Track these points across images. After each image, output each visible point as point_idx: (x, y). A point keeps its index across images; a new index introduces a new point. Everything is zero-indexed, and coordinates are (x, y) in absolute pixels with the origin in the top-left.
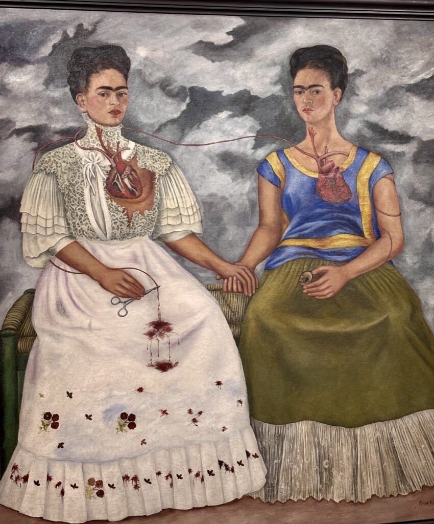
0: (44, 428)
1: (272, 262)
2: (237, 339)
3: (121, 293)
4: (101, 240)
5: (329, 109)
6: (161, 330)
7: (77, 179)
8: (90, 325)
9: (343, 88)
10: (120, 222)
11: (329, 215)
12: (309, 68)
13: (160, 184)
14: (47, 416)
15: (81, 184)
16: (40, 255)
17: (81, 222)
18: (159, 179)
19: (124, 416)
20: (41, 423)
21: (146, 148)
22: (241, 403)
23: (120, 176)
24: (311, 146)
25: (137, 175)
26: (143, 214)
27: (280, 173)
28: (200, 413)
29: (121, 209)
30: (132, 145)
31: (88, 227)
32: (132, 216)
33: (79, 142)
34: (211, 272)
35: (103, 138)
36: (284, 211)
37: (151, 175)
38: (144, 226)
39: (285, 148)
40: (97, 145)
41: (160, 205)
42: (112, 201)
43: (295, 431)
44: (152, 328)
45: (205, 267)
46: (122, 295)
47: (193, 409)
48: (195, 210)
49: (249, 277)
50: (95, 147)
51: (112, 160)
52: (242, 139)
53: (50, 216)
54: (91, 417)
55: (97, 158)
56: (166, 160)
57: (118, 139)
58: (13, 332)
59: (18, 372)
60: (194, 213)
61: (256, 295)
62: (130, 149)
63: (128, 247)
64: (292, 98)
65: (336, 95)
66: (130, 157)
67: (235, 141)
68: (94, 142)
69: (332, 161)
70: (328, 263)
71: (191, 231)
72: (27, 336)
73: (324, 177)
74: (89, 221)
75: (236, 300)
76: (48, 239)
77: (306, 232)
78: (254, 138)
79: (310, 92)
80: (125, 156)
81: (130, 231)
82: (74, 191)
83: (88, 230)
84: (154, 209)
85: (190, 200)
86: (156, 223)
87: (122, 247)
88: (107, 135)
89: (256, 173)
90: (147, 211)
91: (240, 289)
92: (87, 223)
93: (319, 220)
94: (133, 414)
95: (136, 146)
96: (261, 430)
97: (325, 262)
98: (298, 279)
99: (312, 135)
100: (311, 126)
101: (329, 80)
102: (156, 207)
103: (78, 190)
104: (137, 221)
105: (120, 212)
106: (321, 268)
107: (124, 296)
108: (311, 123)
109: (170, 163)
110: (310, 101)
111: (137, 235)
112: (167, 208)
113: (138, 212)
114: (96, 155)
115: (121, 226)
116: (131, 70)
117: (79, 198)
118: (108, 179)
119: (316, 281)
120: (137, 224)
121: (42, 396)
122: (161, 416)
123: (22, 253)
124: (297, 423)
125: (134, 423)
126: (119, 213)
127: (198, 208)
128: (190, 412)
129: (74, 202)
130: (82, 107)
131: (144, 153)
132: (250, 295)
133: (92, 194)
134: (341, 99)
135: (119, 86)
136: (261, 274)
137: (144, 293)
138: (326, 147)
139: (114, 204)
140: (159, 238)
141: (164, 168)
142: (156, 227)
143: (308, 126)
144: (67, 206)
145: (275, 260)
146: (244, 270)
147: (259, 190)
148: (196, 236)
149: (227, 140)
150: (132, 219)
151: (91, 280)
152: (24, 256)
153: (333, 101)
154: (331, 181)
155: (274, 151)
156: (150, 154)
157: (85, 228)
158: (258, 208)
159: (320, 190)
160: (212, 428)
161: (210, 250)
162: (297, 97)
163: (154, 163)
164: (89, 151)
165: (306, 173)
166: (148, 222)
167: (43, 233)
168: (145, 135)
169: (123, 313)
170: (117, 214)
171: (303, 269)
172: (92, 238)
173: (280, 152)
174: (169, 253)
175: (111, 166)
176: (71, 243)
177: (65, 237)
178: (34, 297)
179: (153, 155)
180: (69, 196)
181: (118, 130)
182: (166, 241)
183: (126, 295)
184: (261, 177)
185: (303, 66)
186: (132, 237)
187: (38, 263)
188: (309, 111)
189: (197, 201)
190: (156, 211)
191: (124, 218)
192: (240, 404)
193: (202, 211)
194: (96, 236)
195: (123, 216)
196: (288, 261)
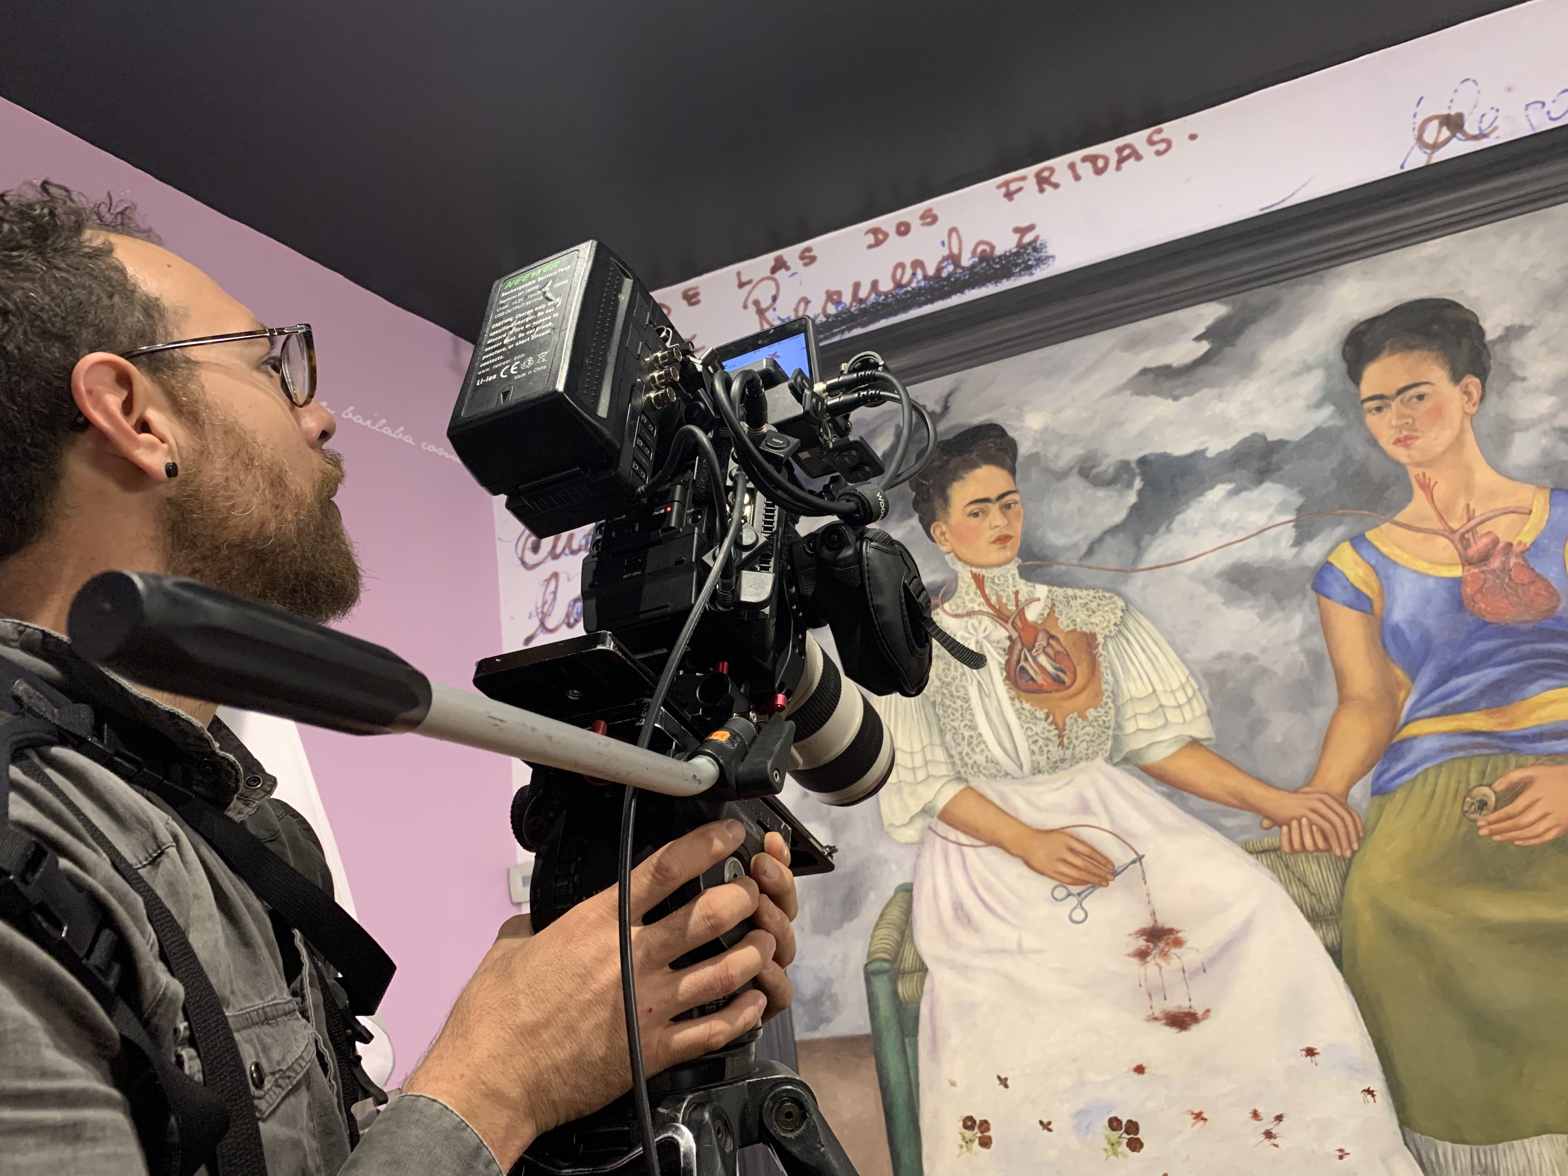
0: (967, 1147)
1: (1387, 776)
2: (1336, 953)
3: (1071, 877)
4: (1013, 778)
5: (1456, 424)
6: (1161, 945)
7: (953, 672)
8: (1020, 945)
9: (1482, 374)
10: (1043, 738)
11: (1511, 653)
12: (1389, 355)
13: (1108, 654)
14: (969, 1123)
15: (961, 681)
16: (912, 819)
17: (973, 750)
18: (1105, 644)
19: (1114, 1124)
20: (960, 1137)
21: (1070, 592)
22: (1373, 1096)
23: (1030, 651)
24: (1431, 512)
25: (1061, 645)
26: (1085, 718)
27: (1366, 584)
28: (1279, 1118)
29: (1041, 714)
30: (1042, 590)
31: (987, 757)
32: (1065, 724)
33: (946, 606)
34: (1249, 813)
35: (987, 591)
36: (1393, 661)
37: (1089, 640)
38: (1092, 741)
39: (1367, 530)
40: (979, 605)
41: (1115, 695)
42: (1021, 702)
43: (1525, 1159)
44: (1142, 943)
45: (1234, 806)
46: (1070, 880)
47: (1260, 1110)
48: (1190, 692)
49: (1338, 815)
50: (977, 608)
51: (1009, 626)
52: (1266, 532)
53: (917, 747)
54: (1050, 1127)
55: (982, 628)
56: (1112, 606)
57: (1014, 586)
58: (886, 965)
59: (907, 1040)
60: (1189, 700)
61: (1361, 852)
62: (1039, 600)
63: (1067, 784)
64: (1361, 421)
65: (1468, 393)
66: (1042, 614)
67: (1252, 539)
68: (972, 601)
69: (1489, 533)
70: (1531, 760)
71: (1191, 737)
72: (911, 972)
73: (1477, 570)
74: (987, 746)
75: (1315, 868)
76: (921, 789)
77: (1458, 698)
78: (1292, 524)
79: (1402, 401)
80: (1032, 614)
81: (1065, 754)
82: (952, 695)
83: (987, 762)
84: (1106, 704)
85: (1177, 674)
86: (1115, 729)
87: (1055, 786)
88: (994, 583)
89: (1312, 594)
90: (1091, 710)
91: (1321, 844)
92: (982, 751)
93: (1487, 667)
94: (1134, 1119)
95: (1050, 591)
96: (1433, 1158)
97: (1522, 760)
98: (1458, 805)
99: (1427, 488)
100: (1420, 471)
101: (1442, 367)
102: (1109, 700)
103: (957, 691)
104: (1077, 732)
105: (1041, 720)
106: (1516, 775)
107: (1077, 882)
108: (1419, 464)
109: (1123, 611)
110: (1405, 421)
111: (1081, 759)
112: (1131, 699)
113: (1075, 715)
114: (980, 623)
115: (1047, 746)
116: (1020, 459)
117: (962, 706)
118: (1008, 662)
119: (1506, 805)
120: (1077, 738)
121: (953, 1084)
122: (1193, 1125)
123: (880, 817)
124: (1526, 1141)
125: (1138, 1139)
126: (1038, 722)
127: (1196, 686)
128: (1255, 1115)
129: (954, 715)
130: (943, 545)
131: (1069, 602)
132: (1348, 853)
133: (983, 694)
134: (1482, 399)
135: (1001, 492)
136: (1364, 805)
137: (1115, 874)
138: (1468, 506)
139: (1027, 706)
140: (1126, 760)
141: (1113, 622)
142: (1116, 738)
143: (1413, 472)
144: (944, 724)
145: (1393, 772)
146: (1322, 801)
147: (1325, 626)
148: (1202, 746)
149: (1233, 540)
150: (1064, 730)
151: (1008, 857)
152: (886, 825)
153: (1463, 407)
154: (1498, 577)
155: (1343, 541)
156: (1079, 601)
157: (980, 759)
158: (1329, 666)
159: (1474, 601)
160: (1313, 1152)
161: (1238, 769)
162: (1372, 420)
163: (1089, 616)
164: (966, 619)
165: (1431, 572)
166: (1098, 730)
167: (909, 778)
168: (1063, 568)
169: (1079, 915)
170: (1036, 725)
171: (1468, 782)
172: (995, 776)
173: (1358, 541)
174: (1152, 788)
175: (1010, 638)
176: (961, 792)
177: (949, 781)
178: (912, 896)
179: (1085, 601)
180: (943, 706)
181: (1012, 569)
182: (1141, 763)
183: (1079, 880)
184: (1324, 600)
185: (1373, 354)
186: (1071, 766)
187: (911, 834)
188: (1409, 442)
189: (1192, 674)
190: (1110, 708)
191: (1049, 731)
192: (1369, 1096)
193: (1206, 692)
194: (1003, 773)
195: (1048, 728)
196: (1427, 770)
